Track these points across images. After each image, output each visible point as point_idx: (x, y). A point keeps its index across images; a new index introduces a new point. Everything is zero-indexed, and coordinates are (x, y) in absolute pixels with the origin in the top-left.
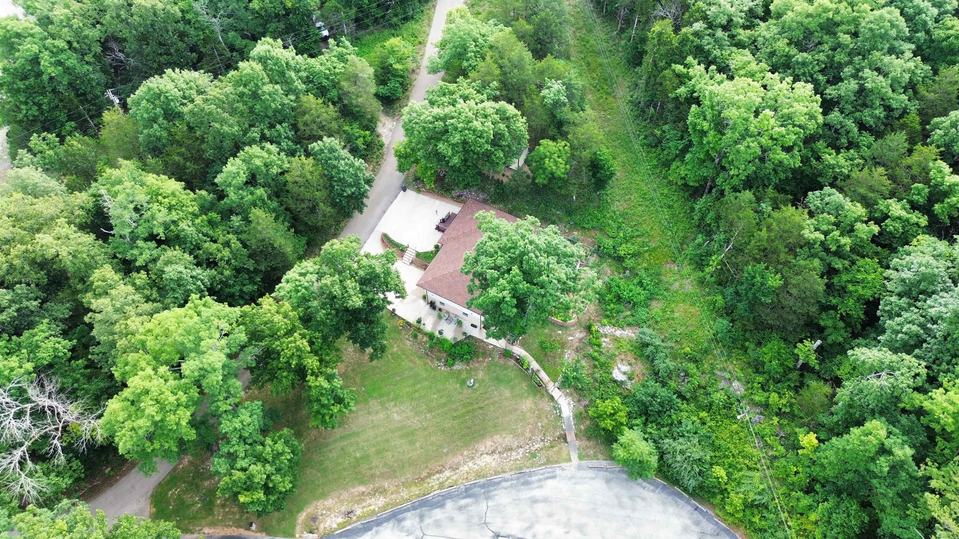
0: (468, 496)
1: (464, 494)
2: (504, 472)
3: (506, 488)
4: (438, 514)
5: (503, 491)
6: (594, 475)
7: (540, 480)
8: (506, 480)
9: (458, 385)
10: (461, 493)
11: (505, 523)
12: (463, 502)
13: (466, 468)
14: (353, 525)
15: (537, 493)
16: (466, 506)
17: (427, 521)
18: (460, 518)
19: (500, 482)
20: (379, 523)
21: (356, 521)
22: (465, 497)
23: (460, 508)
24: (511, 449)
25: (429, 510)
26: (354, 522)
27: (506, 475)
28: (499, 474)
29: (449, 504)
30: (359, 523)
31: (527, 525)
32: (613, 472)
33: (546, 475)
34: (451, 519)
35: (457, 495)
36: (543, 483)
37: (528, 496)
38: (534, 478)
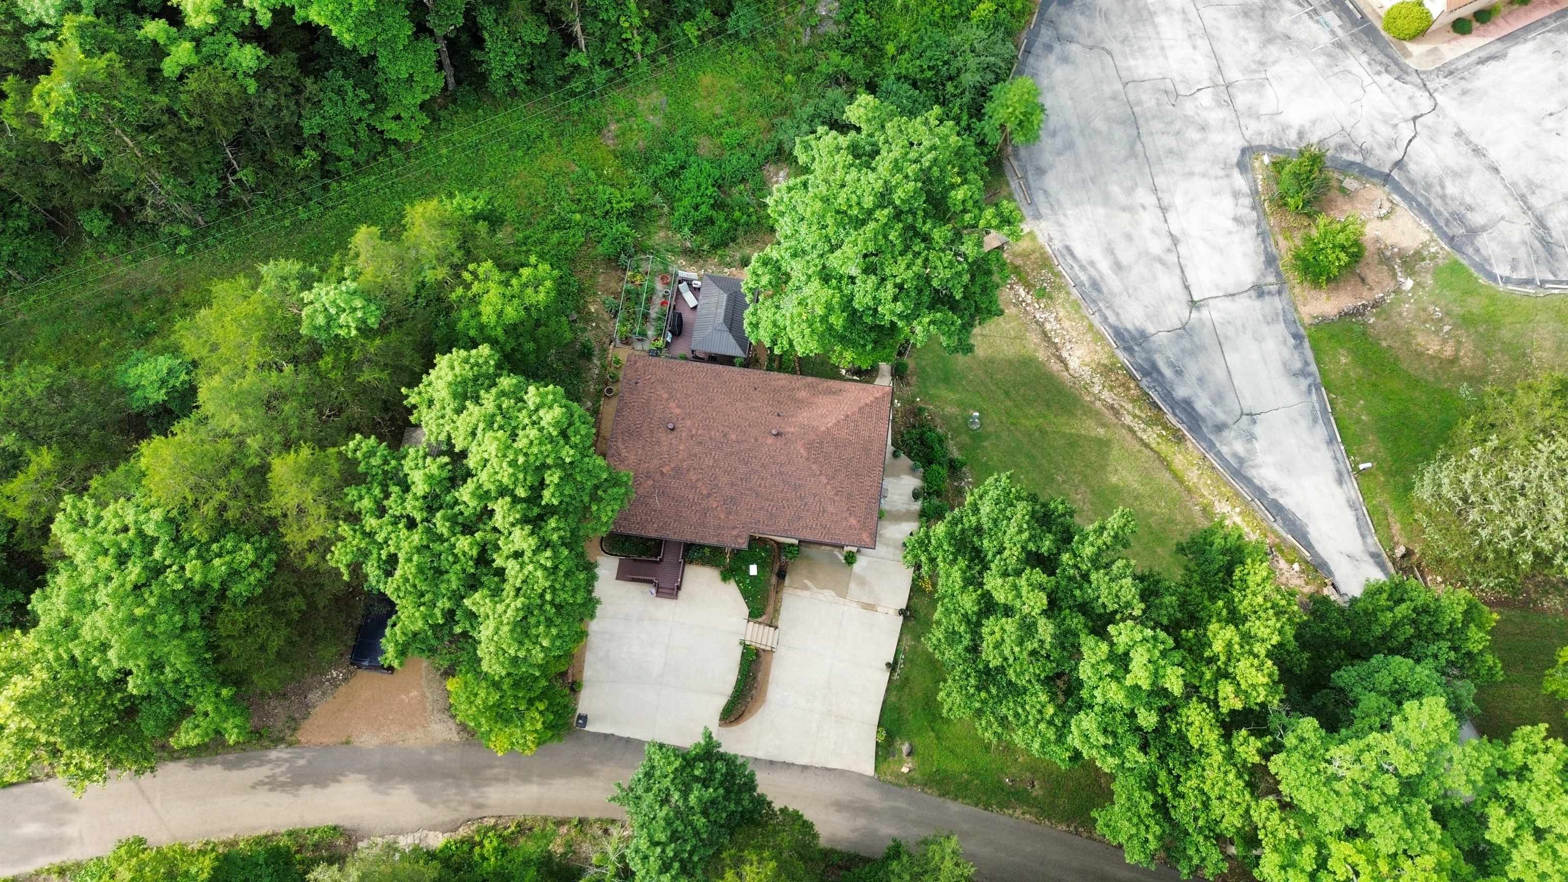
0: (1155, 367)
1: (1155, 375)
2: (1091, 326)
3: (1117, 315)
4: (1202, 405)
5: (1122, 317)
6: (1041, 192)
7: (1082, 268)
8: (1105, 319)
9: (985, 444)
10: (1155, 380)
11: (1170, 298)
12: (1168, 372)
13: (1106, 395)
14: (1284, 534)
15: (1104, 265)
16: (1172, 365)
17: (1221, 416)
18: (1193, 369)
19: (1111, 326)
20: (1260, 493)
21: (1274, 532)
22: (1160, 373)
23: (1179, 373)
24: (1045, 333)
25: (1204, 420)
26: (1278, 536)
27: (1096, 320)
28: (1098, 332)
29: (1181, 392)
30: (1276, 526)
31: (1158, 266)
32: (1024, 169)
33: (1070, 261)
34: (1201, 380)
35: (1160, 385)
36: (1085, 263)
37: (1114, 277)
38: (1083, 277)
